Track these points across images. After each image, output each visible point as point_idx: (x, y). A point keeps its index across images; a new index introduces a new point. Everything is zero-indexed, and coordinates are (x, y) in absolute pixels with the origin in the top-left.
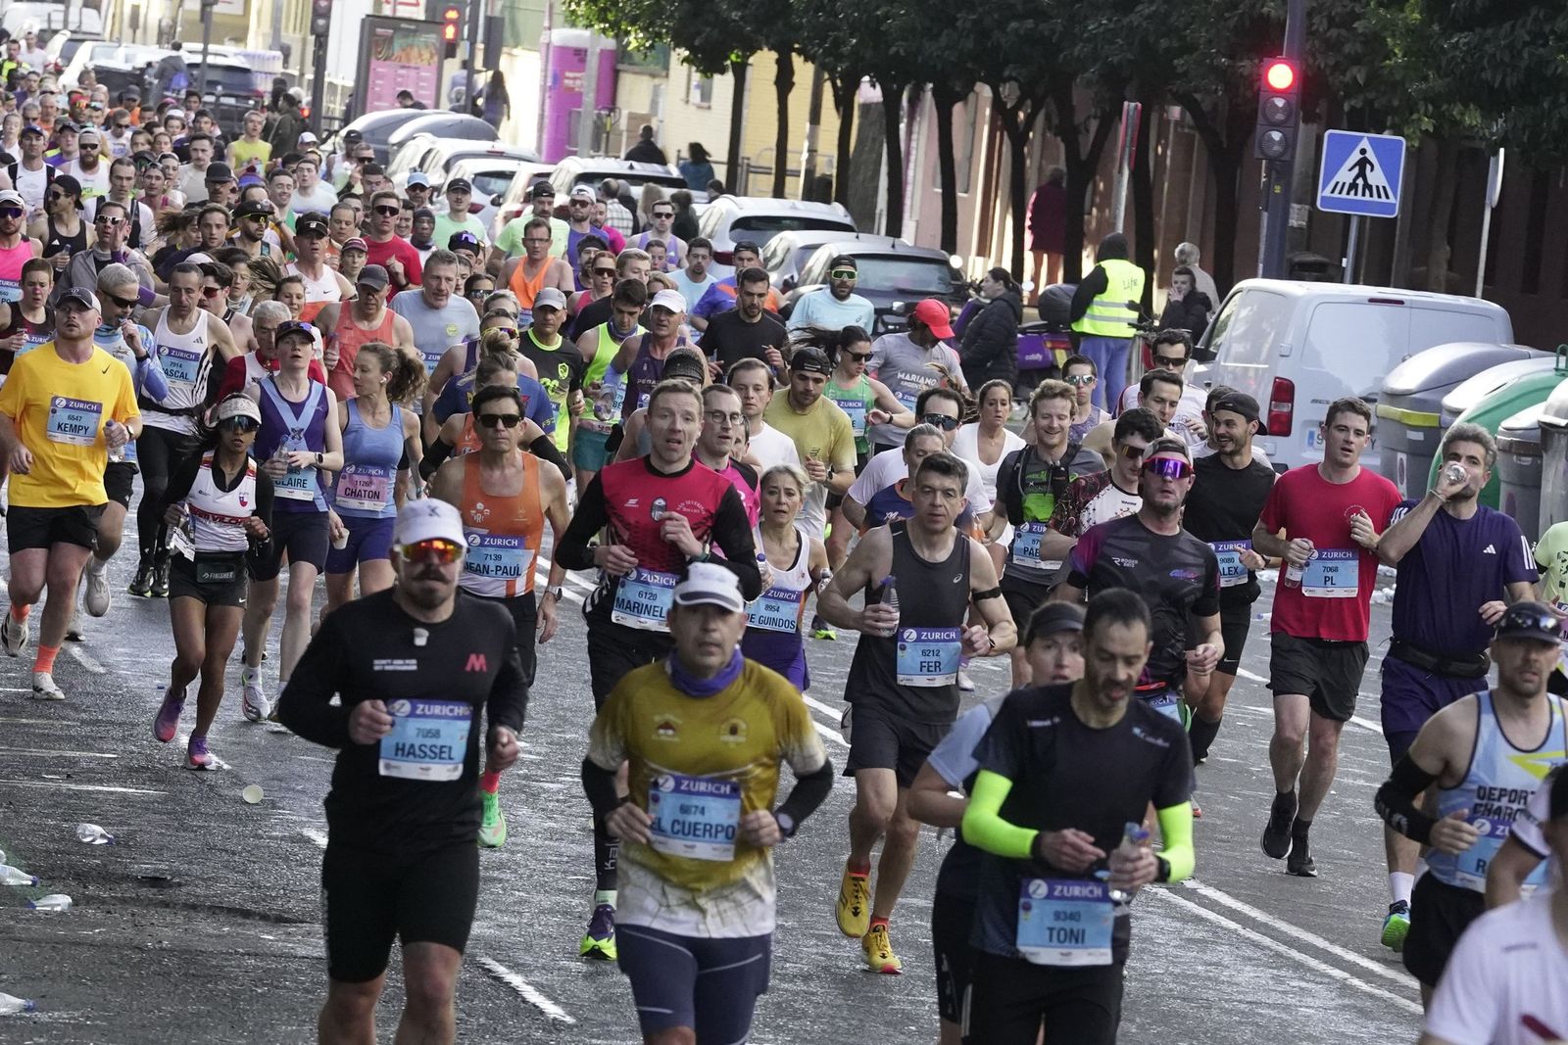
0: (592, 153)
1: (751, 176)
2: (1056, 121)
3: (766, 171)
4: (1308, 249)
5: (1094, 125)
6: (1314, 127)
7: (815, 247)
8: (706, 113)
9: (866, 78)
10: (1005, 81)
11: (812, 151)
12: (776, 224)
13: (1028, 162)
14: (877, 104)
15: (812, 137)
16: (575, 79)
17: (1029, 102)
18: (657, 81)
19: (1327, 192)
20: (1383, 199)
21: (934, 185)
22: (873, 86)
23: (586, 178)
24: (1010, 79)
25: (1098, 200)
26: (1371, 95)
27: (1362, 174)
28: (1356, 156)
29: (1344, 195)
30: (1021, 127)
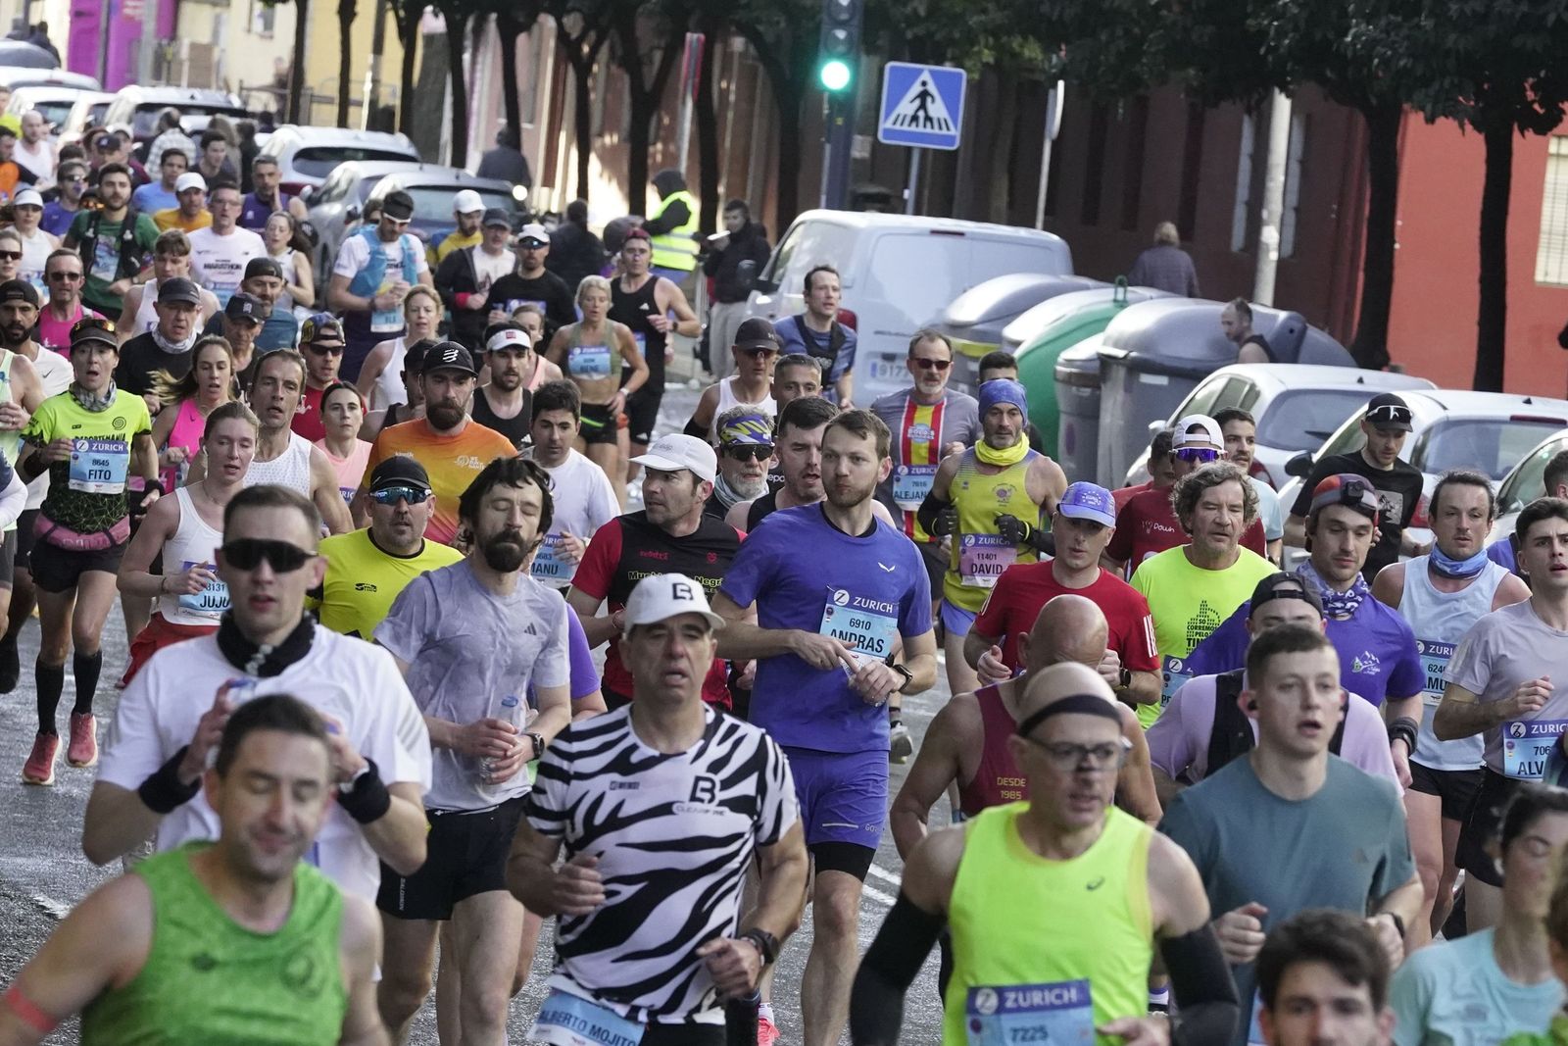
0: (154, 82)
1: (315, 107)
2: (619, 52)
3: (329, 101)
4: (872, 180)
5: (658, 56)
6: (876, 60)
7: (378, 178)
8: (267, 43)
9: (429, 9)
10: (569, 12)
11: (375, 81)
12: (340, 154)
13: (592, 96)
14: (441, 35)
15: (376, 68)
16: (135, 7)
17: (592, 35)
18: (218, 10)
19: (888, 125)
20: (944, 132)
21: (499, 116)
22: (436, 15)
23: (147, 108)
24: (573, 10)
25: (662, 133)
26: (933, 28)
27: (923, 106)
28: (917, 89)
29: (905, 128)
30: (585, 58)
